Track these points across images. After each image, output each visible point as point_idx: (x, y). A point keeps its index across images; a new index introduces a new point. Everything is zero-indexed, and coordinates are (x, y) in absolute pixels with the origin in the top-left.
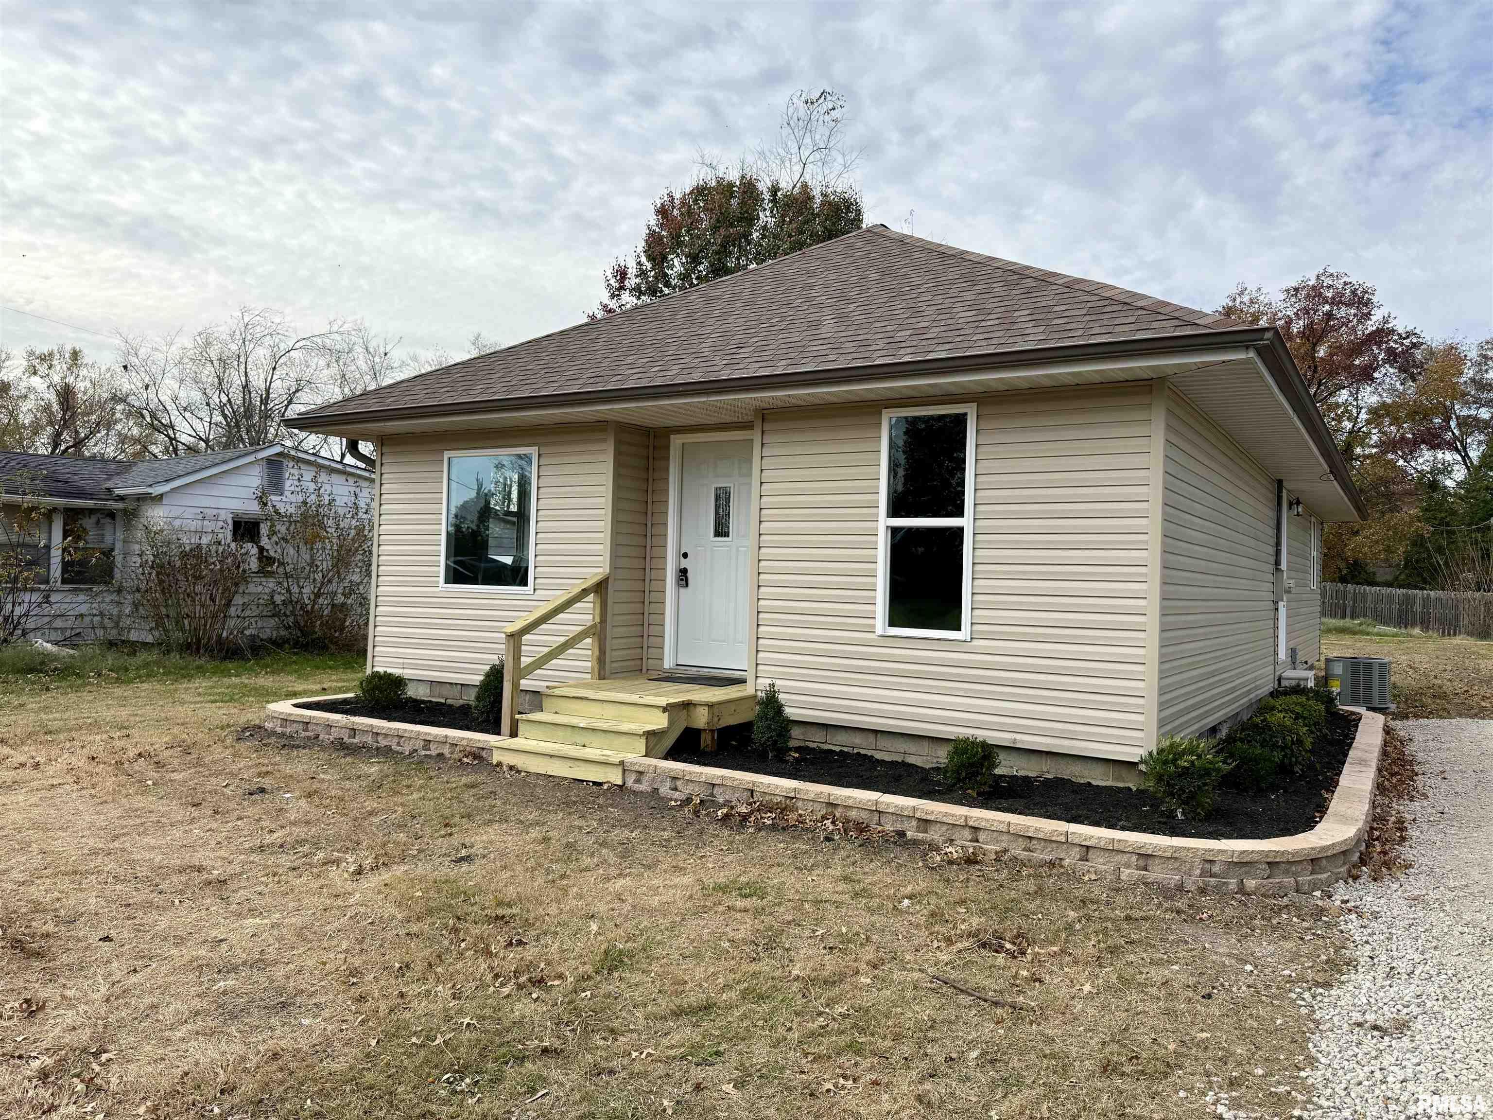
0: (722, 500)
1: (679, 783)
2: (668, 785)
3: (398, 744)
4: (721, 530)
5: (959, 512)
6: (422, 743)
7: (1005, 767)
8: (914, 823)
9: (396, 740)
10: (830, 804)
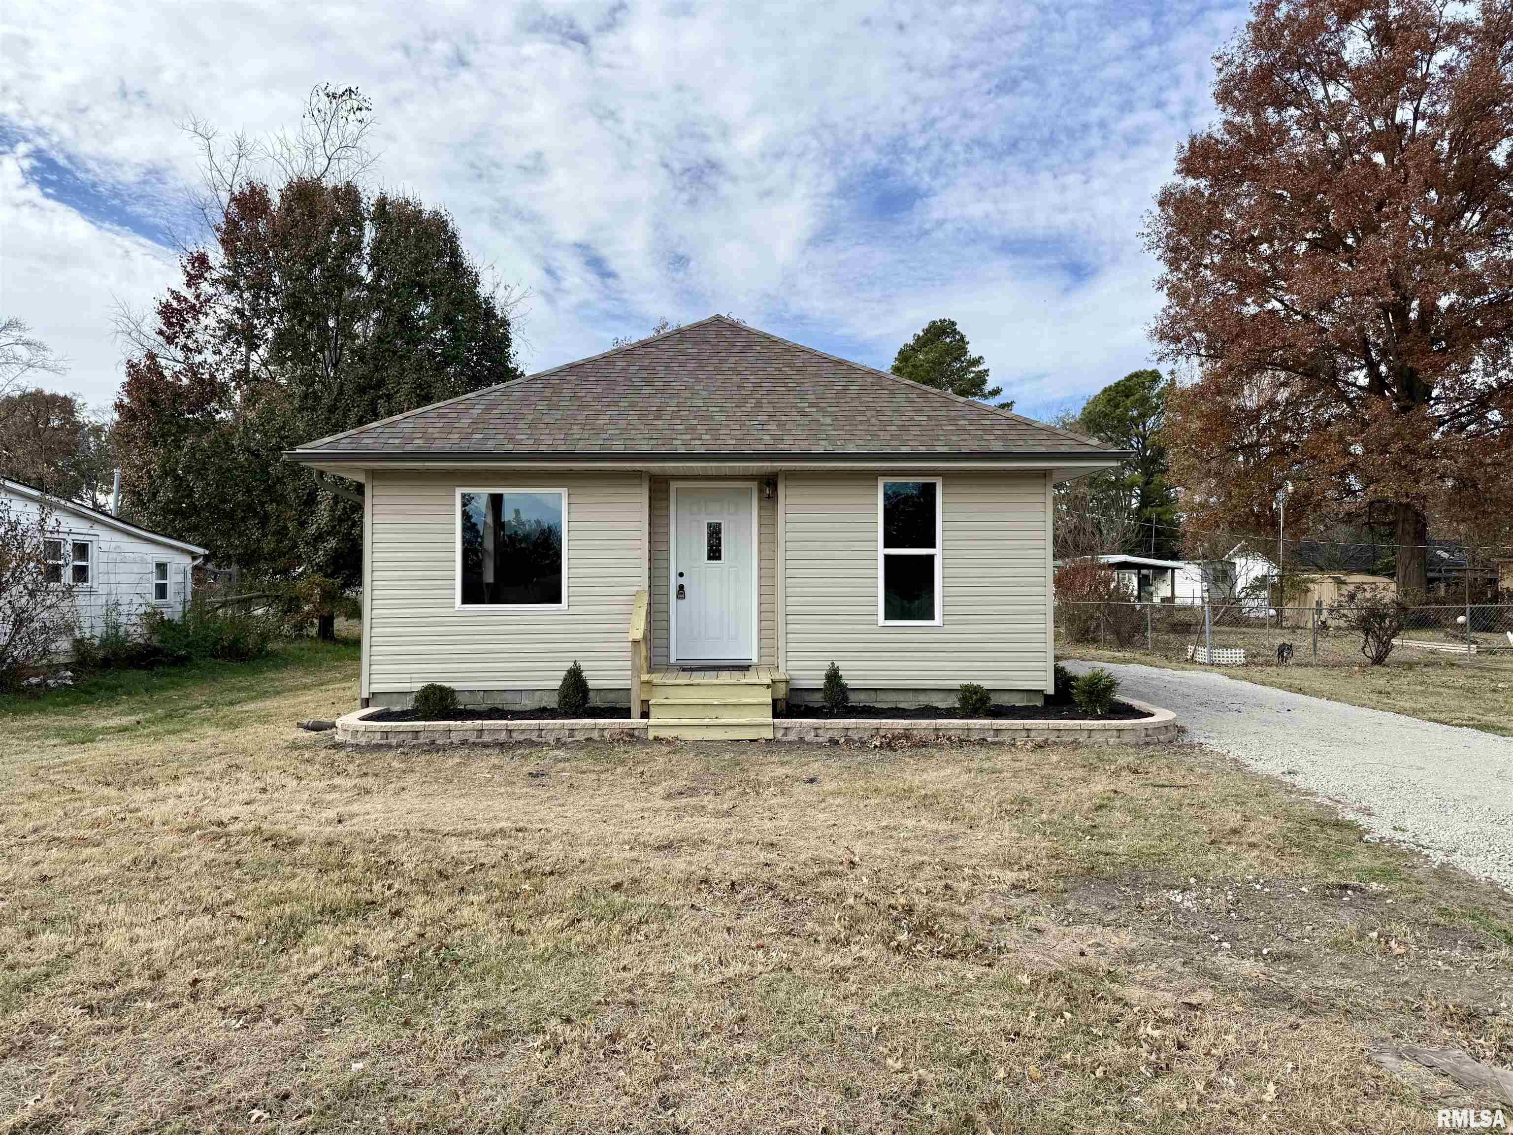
0: (715, 533)
1: (820, 732)
2: (813, 734)
3: (540, 736)
4: (714, 553)
5: (933, 546)
6: (567, 732)
7: (995, 700)
8: (992, 732)
9: (536, 733)
10: (937, 729)
